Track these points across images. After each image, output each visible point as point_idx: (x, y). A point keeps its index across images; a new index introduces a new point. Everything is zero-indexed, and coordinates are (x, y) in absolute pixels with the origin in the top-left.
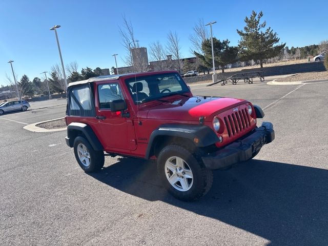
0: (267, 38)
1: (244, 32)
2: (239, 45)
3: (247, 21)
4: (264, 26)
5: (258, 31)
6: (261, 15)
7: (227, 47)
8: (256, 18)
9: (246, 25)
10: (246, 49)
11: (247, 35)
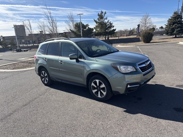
0: (108, 25)
1: (97, 21)
2: (94, 27)
3: (99, 15)
4: (106, 19)
5: (104, 21)
6: (105, 13)
7: (89, 28)
8: (103, 14)
9: (98, 17)
10: (98, 29)
11: (99, 22)
